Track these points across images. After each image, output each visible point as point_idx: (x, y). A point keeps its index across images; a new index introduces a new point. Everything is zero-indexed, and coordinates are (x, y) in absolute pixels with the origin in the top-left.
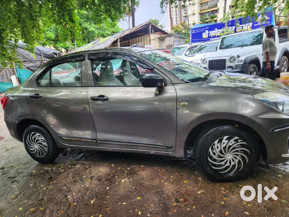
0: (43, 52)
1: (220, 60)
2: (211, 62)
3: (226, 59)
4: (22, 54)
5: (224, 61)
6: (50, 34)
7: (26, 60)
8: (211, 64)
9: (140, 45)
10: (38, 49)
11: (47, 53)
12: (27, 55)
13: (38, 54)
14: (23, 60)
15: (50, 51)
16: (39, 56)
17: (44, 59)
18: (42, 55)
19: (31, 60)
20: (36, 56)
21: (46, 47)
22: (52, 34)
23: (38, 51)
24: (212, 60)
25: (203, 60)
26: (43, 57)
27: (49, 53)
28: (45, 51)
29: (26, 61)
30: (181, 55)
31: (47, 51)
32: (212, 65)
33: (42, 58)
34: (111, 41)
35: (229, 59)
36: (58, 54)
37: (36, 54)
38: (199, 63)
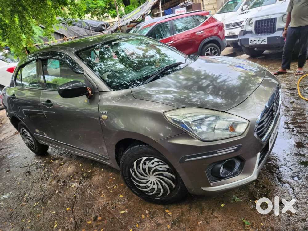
0: (91, 25)
1: (268, 20)
2: (258, 22)
3: (276, 18)
4: (72, 31)
5: (274, 20)
6: (100, 3)
7: (77, 36)
8: (257, 25)
9: (189, 3)
10: (86, 23)
11: (95, 26)
12: (77, 31)
13: (87, 29)
14: (74, 37)
15: (98, 24)
16: (88, 31)
17: (93, 33)
18: (91, 29)
19: (81, 35)
20: (85, 31)
21: (93, 19)
22: (102, 2)
23: (87, 25)
24: (259, 21)
25: (249, 21)
26: (91, 31)
27: (97, 26)
28: (93, 24)
29: (77, 38)
30: (236, 11)
31: (96, 24)
32: (259, 26)
33: (91, 33)
34: (151, 4)
35: (280, 18)
36: (105, 26)
37: (85, 28)
38: (244, 26)
